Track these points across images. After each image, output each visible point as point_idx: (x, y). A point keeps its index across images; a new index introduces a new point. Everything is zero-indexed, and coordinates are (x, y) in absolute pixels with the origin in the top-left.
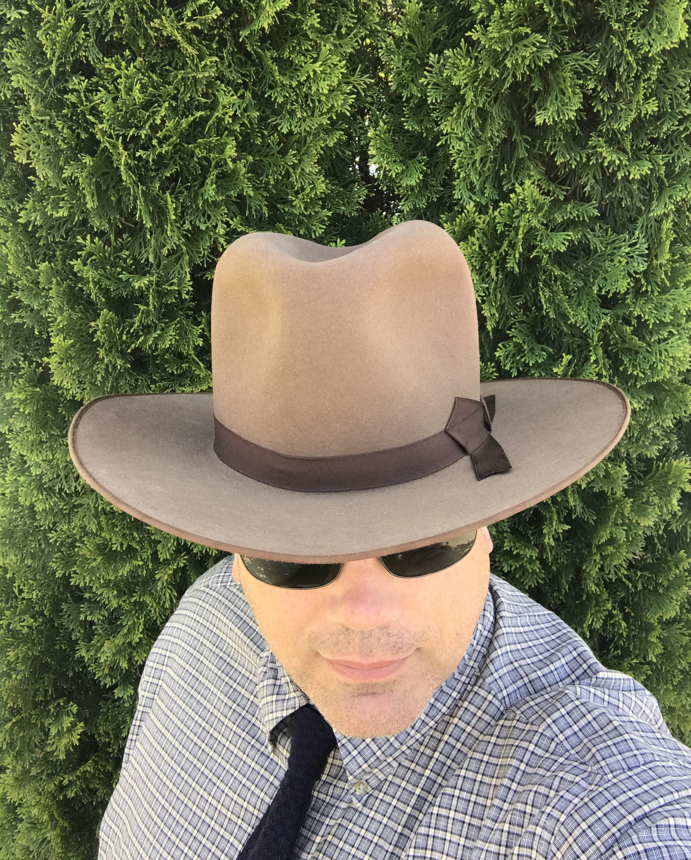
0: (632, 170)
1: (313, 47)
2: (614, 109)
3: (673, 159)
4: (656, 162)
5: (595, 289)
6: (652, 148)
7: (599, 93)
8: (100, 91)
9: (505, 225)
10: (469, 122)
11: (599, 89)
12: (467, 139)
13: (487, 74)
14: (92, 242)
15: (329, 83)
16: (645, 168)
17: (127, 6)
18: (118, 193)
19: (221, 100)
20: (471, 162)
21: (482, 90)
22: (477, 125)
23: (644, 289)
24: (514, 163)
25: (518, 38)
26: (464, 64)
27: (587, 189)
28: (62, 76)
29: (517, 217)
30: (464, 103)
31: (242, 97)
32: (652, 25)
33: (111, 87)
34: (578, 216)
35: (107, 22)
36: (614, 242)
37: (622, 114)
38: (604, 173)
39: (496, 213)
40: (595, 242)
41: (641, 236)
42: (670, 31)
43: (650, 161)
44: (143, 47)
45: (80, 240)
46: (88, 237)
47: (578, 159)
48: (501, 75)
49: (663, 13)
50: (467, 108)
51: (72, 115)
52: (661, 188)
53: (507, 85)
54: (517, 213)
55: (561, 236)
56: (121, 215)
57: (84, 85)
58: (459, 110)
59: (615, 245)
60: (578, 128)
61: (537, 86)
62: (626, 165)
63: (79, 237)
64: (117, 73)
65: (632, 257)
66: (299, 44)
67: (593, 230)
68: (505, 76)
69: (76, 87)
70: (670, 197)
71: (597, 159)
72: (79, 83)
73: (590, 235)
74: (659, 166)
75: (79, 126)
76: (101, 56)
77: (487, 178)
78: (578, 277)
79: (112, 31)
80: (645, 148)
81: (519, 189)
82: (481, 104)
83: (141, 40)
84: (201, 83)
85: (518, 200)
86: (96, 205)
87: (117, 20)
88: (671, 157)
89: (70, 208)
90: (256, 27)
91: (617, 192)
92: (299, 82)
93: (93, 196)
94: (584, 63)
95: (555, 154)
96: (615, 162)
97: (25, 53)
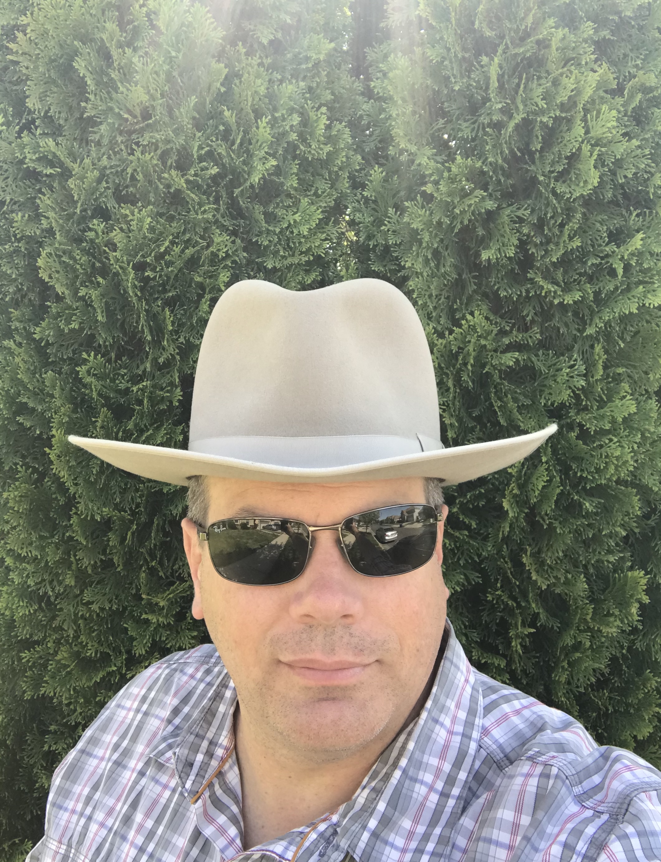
0: (566, 297)
1: (293, 203)
2: (546, 251)
3: (599, 289)
4: (586, 291)
5: (543, 402)
6: (580, 281)
7: (532, 237)
8: (115, 230)
9: (459, 348)
10: (427, 261)
11: (532, 234)
12: (425, 274)
13: (440, 223)
14: (95, 358)
15: (308, 227)
16: (577, 296)
17: (143, 168)
18: (123, 314)
19: (215, 240)
20: (427, 293)
21: (436, 235)
22: (433, 264)
23: (584, 403)
24: (464, 298)
25: (464, 195)
26: (420, 213)
27: (529, 318)
28: (83, 219)
29: (469, 341)
30: (421, 244)
31: (233, 242)
32: (571, 179)
33: (124, 227)
34: (523, 340)
35: (125, 180)
36: (555, 364)
37: (553, 253)
38: (542, 307)
39: (451, 337)
40: (540, 365)
41: (578, 359)
42: (586, 182)
43: (580, 290)
44: (153, 200)
45: (85, 356)
46: (92, 354)
47: (519, 293)
48: (451, 223)
49: (579, 170)
50: (424, 248)
51: (90, 249)
52: (592, 313)
53: (456, 230)
54: (470, 338)
55: (509, 355)
56: (124, 336)
57: (102, 226)
58: (417, 250)
59: (557, 367)
60: (517, 267)
61: (480, 232)
62: (560, 296)
63: (84, 353)
64: (131, 217)
65: (572, 377)
66: (282, 202)
67: (537, 355)
68: (455, 223)
69: (94, 227)
70: (600, 318)
71: (535, 292)
72: (98, 225)
73: (534, 359)
74: (588, 294)
75: (95, 258)
76: (117, 206)
77: (442, 310)
78: (526, 396)
79: (127, 187)
80: (575, 280)
81: (469, 317)
82: (436, 245)
83: (152, 195)
84: (200, 226)
85: (469, 326)
86: (104, 320)
87: (133, 178)
88: (597, 287)
89: (81, 323)
90: (248, 184)
91: (556, 322)
92: (282, 229)
93: (102, 312)
94: (519, 213)
95: (498, 289)
96: (550, 291)
97: (54, 199)
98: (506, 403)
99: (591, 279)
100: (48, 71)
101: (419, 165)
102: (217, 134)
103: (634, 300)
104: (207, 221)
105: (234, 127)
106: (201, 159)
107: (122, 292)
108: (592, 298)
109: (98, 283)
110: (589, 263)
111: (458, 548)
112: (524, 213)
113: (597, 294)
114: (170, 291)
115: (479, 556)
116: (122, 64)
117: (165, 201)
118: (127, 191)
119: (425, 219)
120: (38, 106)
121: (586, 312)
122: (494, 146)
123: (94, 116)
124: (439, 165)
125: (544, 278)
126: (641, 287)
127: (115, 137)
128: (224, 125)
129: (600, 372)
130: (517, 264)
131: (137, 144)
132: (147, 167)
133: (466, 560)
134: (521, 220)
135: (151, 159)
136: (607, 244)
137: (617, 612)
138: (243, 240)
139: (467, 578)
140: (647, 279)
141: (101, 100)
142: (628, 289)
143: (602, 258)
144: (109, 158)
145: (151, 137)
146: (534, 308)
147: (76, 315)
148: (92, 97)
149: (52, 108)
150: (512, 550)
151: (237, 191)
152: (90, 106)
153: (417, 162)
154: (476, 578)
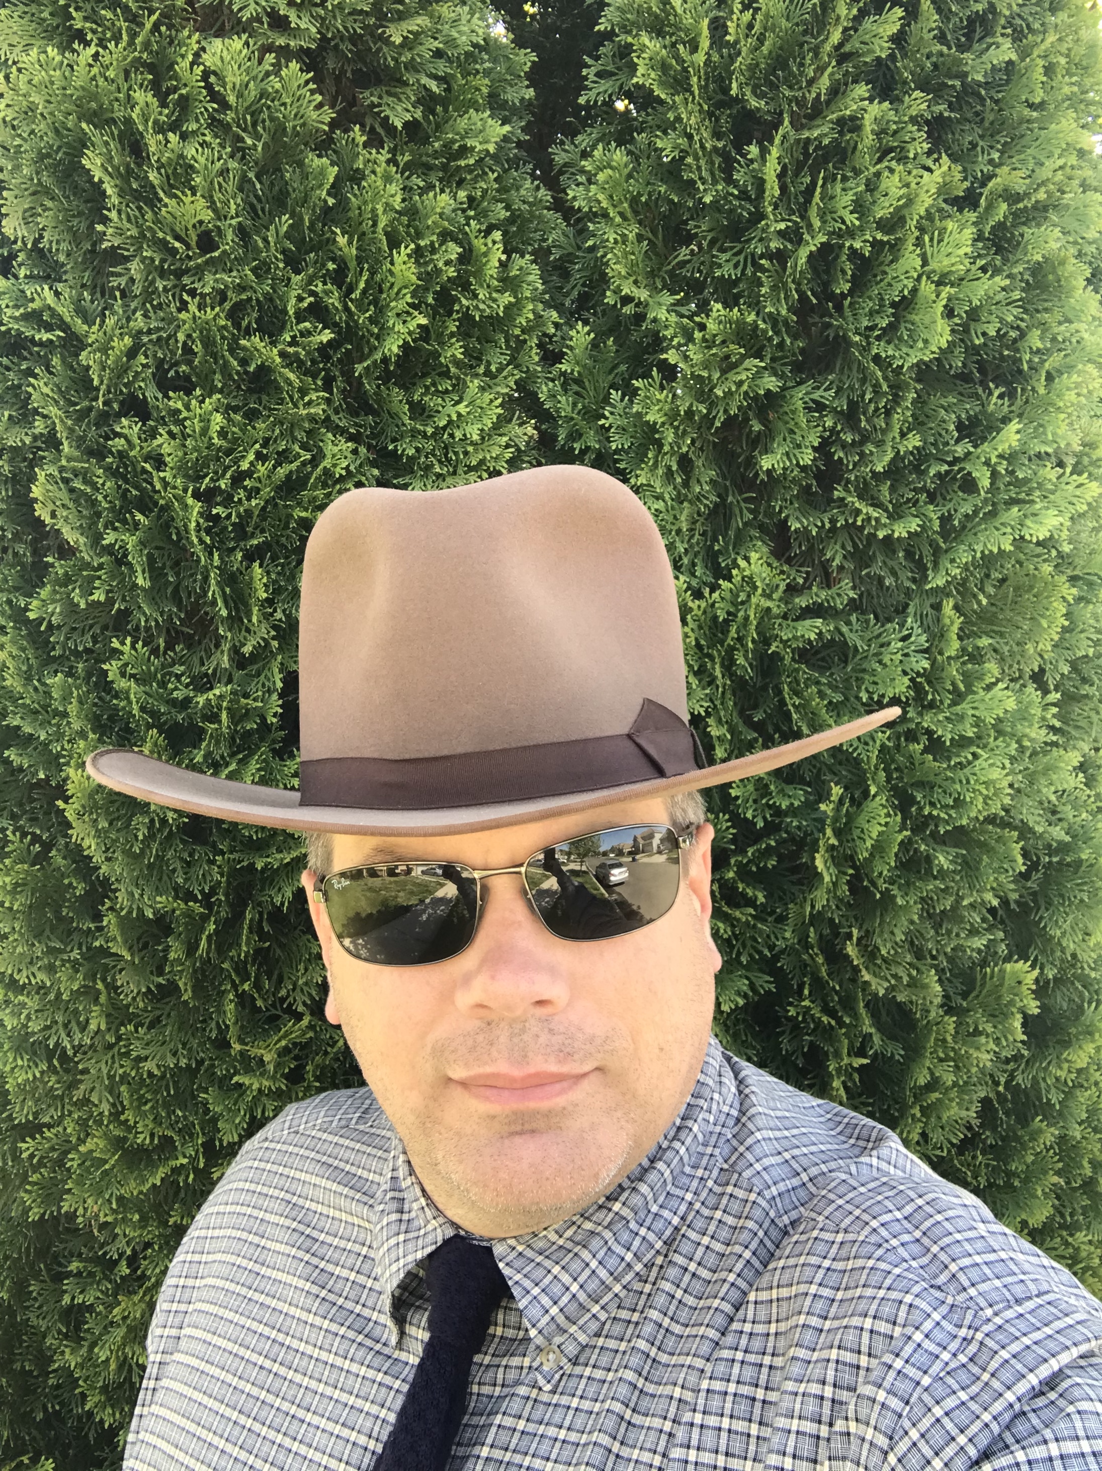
0: (896, 527)
1: (454, 386)
2: (862, 455)
3: (949, 512)
4: (927, 516)
5: (864, 697)
6: (917, 501)
7: (839, 432)
8: (160, 435)
9: (729, 613)
10: (669, 475)
11: (839, 428)
12: (667, 497)
13: (690, 413)
14: (133, 647)
15: (479, 427)
16: (914, 525)
17: (202, 332)
18: (177, 574)
19: (327, 450)
20: (675, 528)
21: (685, 432)
22: (679, 480)
23: (930, 697)
24: (731, 533)
25: (728, 366)
26: (658, 397)
27: (835, 564)
28: (106, 418)
29: (743, 603)
30: (661, 446)
31: (355, 452)
32: (900, 339)
33: (175, 429)
34: (828, 601)
35: (173, 353)
36: (880, 635)
37: (874, 458)
38: (855, 545)
39: (715, 596)
40: (854, 639)
41: (915, 626)
42: (926, 341)
43: (918, 516)
44: (220, 385)
45: (115, 644)
46: (128, 640)
47: (819, 524)
48: (709, 413)
49: (915, 323)
50: (666, 454)
51: (118, 467)
52: (937, 552)
53: (718, 424)
54: (742, 597)
55: (808, 622)
56: (180, 610)
57: (136, 429)
58: (656, 457)
59: (882, 640)
60: (815, 483)
61: (757, 427)
62: (885, 525)
63: (114, 640)
64: (185, 414)
65: (908, 655)
66: (434, 384)
67: (848, 623)
68: (716, 412)
69: (124, 431)
70: (953, 561)
71: (847, 520)
72: (129, 427)
73: (845, 629)
74: (930, 521)
75: (127, 481)
76: (160, 396)
77: (696, 555)
78: (835, 689)
79: (177, 364)
80: (909, 500)
81: (742, 563)
82: (685, 449)
83: (218, 376)
84: (301, 428)
85: (743, 579)
86: (148, 584)
87: (188, 350)
88: (945, 510)
89: (108, 592)
90: (378, 356)
91: (877, 569)
92: (437, 428)
93: (143, 572)
94: (816, 396)
95: (787, 517)
96: (869, 519)
97: (57, 386)
98: (808, 701)
99: (932, 498)
100: (37, 173)
101: (655, 320)
102: (324, 276)
103: (1004, 530)
104: (312, 419)
105: (353, 264)
106: (300, 317)
107: (174, 537)
108: (937, 528)
109: (136, 524)
110: (932, 472)
111: (736, 936)
112: (826, 395)
113: (945, 520)
114: (253, 536)
115: (771, 948)
116: (164, 160)
117: (239, 388)
118: (177, 372)
119: (667, 407)
120: (22, 232)
121: (927, 551)
122: (774, 288)
123: (119, 247)
124: (685, 321)
125: (860, 497)
126: (1015, 509)
127: (153, 282)
128: (334, 260)
129: (953, 646)
130: (816, 477)
131: (193, 293)
132: (209, 330)
133: (750, 955)
134: (820, 407)
135: (214, 319)
136: (958, 441)
137: (989, 1029)
138: (369, 448)
139: (752, 986)
140: (1023, 496)
141: (129, 220)
142: (993, 514)
143: (950, 464)
144: (145, 316)
145: (216, 281)
146: (843, 547)
147: (99, 578)
148: (113, 215)
149: (45, 234)
150: (821, 936)
151: (359, 368)
152: (110, 231)
153: (651, 315)
154: (766, 983)
